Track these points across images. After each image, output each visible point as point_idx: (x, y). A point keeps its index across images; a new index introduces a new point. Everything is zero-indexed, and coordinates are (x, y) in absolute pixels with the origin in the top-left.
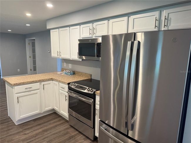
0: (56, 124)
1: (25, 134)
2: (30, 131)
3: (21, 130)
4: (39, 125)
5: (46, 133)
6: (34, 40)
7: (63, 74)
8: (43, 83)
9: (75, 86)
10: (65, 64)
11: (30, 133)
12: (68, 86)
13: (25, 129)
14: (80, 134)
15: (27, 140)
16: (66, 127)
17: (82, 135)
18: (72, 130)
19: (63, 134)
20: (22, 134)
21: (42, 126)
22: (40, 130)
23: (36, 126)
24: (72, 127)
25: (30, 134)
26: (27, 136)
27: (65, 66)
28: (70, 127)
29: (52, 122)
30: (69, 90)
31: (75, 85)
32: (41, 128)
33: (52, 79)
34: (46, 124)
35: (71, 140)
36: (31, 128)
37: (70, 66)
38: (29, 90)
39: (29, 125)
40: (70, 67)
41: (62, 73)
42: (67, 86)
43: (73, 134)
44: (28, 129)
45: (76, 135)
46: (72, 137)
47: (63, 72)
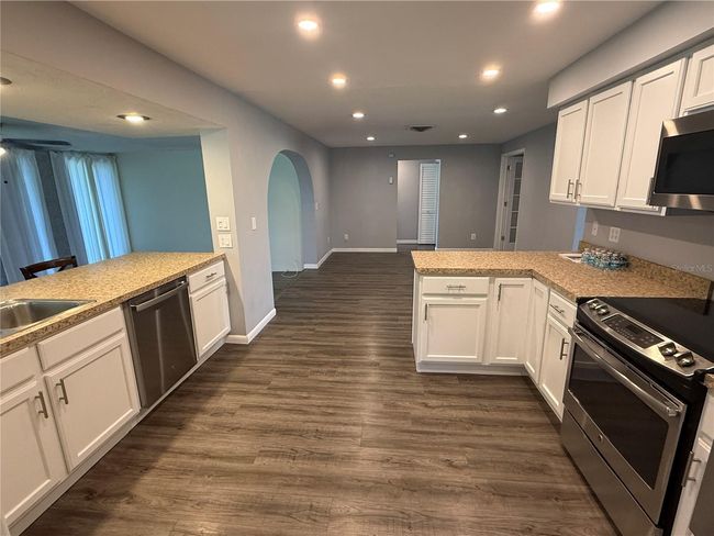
0: (515, 416)
1: (426, 406)
2: (440, 403)
3: (421, 389)
4: (469, 396)
5: (477, 432)
6: (522, 155)
7: (577, 261)
8: (499, 280)
9: (604, 314)
10: (596, 225)
11: (439, 409)
12: (579, 310)
13: (431, 393)
14: (593, 504)
15: (424, 424)
16: (548, 446)
17: (599, 514)
18: (568, 467)
19: (528, 465)
20: (420, 401)
21: (474, 403)
22: (465, 414)
23: (461, 395)
24: (568, 455)
25: (436, 413)
26: (428, 413)
27: (595, 233)
28: (559, 450)
29: (506, 404)
30: (580, 323)
31: (607, 313)
32: (470, 408)
33: (530, 274)
34: (486, 403)
35: (549, 503)
36: (448, 395)
37: (615, 235)
38: (456, 292)
39: (445, 385)
40: (614, 240)
41: (574, 258)
42: (574, 307)
43: (564, 487)
44: (438, 394)
45: (574, 496)
46: (557, 495)
47: (580, 255)
